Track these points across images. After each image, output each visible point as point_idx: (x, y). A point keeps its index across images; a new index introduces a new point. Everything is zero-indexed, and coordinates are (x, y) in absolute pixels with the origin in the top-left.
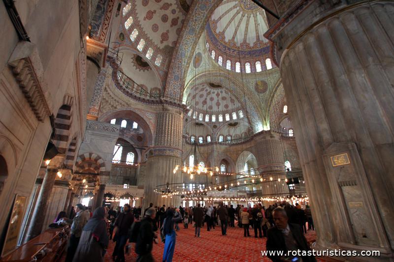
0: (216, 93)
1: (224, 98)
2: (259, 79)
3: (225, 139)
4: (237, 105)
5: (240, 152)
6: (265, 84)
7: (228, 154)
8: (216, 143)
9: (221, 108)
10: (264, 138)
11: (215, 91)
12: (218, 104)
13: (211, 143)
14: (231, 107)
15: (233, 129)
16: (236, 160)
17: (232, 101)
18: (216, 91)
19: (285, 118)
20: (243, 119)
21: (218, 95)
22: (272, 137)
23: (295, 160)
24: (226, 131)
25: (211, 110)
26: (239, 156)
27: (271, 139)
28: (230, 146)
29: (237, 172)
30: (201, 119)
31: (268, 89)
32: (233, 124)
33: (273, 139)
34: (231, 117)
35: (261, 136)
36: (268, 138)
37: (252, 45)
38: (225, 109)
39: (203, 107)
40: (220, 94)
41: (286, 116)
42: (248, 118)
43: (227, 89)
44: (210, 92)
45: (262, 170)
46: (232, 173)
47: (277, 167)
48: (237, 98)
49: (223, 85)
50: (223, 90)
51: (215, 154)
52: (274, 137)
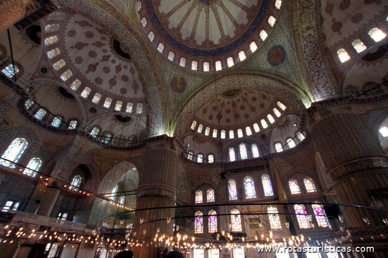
0: (117, 64)
1: (125, 78)
2: (180, 74)
3: (101, 135)
4: (140, 94)
5: (116, 162)
6: (184, 83)
7: (96, 158)
8: (83, 134)
9: (116, 90)
10: (163, 146)
11: (117, 60)
12: (113, 82)
13: (75, 132)
14: (130, 94)
15: (121, 125)
16: (105, 174)
17: (135, 87)
18: (119, 61)
19: (191, 135)
20: (139, 116)
21: (118, 69)
22: (173, 148)
23: (185, 191)
24: (108, 124)
25: (98, 86)
26: (113, 166)
27: (171, 150)
28: (106, 148)
29: (99, 192)
30: (74, 88)
31: (186, 91)
32: (123, 119)
33: (173, 151)
34: (124, 108)
35: (158, 143)
36: (168, 148)
37: (184, 38)
38: (119, 93)
39: (87, 72)
40: (123, 69)
41: (192, 133)
42: (148, 116)
43: (136, 64)
44: (108, 57)
45: (143, 193)
46: (89, 192)
47: (169, 191)
48: (144, 85)
49: (134, 55)
50: (130, 65)
51: (73, 150)
52: (175, 149)
